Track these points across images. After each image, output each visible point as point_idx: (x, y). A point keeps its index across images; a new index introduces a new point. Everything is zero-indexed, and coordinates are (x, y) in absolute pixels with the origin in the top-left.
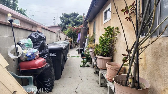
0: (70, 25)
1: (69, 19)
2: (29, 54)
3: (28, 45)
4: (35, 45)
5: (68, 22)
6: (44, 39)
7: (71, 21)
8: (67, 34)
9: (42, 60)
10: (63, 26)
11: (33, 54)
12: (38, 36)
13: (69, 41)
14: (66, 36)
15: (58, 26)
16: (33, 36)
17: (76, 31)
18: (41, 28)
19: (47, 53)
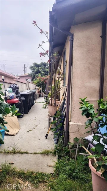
0: (39, 75)
1: (39, 68)
2: (11, 96)
3: (10, 91)
4: (13, 92)
5: (39, 72)
6: (17, 88)
7: (41, 70)
8: (36, 84)
9: (17, 99)
10: (33, 76)
11: (13, 96)
12: (15, 86)
13: (37, 90)
14: (35, 86)
15: (29, 76)
16: (12, 86)
17: (44, 81)
18: (15, 81)
19: (19, 96)
